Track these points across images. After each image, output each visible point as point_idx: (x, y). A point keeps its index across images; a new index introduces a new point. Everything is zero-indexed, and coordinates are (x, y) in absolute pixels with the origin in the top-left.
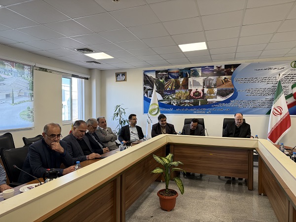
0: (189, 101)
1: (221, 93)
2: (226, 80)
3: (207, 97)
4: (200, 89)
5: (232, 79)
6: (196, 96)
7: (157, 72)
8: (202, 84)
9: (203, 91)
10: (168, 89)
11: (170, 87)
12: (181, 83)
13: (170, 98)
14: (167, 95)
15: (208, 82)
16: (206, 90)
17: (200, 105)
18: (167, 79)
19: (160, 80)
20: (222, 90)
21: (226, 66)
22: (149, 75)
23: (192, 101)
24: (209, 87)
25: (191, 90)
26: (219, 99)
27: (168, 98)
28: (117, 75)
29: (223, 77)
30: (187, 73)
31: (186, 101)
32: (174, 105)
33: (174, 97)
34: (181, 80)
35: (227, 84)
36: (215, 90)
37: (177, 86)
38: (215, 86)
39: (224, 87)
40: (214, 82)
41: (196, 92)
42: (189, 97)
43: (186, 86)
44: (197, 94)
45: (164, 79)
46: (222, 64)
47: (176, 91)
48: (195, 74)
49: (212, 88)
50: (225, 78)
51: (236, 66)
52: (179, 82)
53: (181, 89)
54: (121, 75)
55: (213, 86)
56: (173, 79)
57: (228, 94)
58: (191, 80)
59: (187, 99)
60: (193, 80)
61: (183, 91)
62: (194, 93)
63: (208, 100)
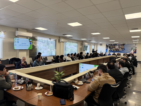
1: (122, 49)
3: (119, 50)
5: (124, 46)
7: (109, 44)
16: (119, 48)
17: (117, 51)
18: (111, 46)
21: (123, 44)
22: (107, 45)
25: (116, 48)
26: (121, 50)
27: (111, 49)
28: (100, 44)
29: (122, 46)
30: (115, 45)
32: (112, 51)
34: (114, 46)
39: (122, 48)
46: (122, 44)
48: (117, 45)
51: (125, 44)
53: (114, 48)
54: (101, 45)
58: (116, 46)
59: (115, 50)
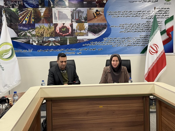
0: (54, 39)
1: (93, 29)
2: (98, 14)
3: (76, 34)
4: (68, 24)
5: (105, 12)
6: (63, 32)
8: (70, 17)
9: (72, 25)
10: (24, 22)
11: (26, 19)
12: (42, 14)
13: (28, 34)
14: (24, 30)
15: (77, 14)
17: (68, 44)
18: (22, 8)
19: (12, 9)
20: (94, 25)
23: (59, 39)
24: (78, 21)
25: (56, 25)
26: (91, 36)
27: (25, 35)
29: (94, 9)
31: (50, 39)
32: (35, 44)
33: (34, 33)
35: (99, 18)
36: (86, 25)
37: (38, 19)
38: (86, 20)
39: (95, 22)
40: (84, 15)
41: (63, 27)
42: (54, 34)
43: (49, 18)
44: (64, 29)
45: (17, 7)
47: (37, 25)
49: (83, 22)
50: (97, 11)
52: (40, 13)
53: (43, 23)
55: (83, 21)
56: (30, 9)
57: (100, 31)
59: (51, 36)
60: (59, 12)
61: (46, 26)
62: (60, 29)
63: (78, 38)
